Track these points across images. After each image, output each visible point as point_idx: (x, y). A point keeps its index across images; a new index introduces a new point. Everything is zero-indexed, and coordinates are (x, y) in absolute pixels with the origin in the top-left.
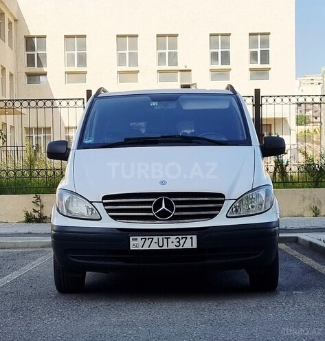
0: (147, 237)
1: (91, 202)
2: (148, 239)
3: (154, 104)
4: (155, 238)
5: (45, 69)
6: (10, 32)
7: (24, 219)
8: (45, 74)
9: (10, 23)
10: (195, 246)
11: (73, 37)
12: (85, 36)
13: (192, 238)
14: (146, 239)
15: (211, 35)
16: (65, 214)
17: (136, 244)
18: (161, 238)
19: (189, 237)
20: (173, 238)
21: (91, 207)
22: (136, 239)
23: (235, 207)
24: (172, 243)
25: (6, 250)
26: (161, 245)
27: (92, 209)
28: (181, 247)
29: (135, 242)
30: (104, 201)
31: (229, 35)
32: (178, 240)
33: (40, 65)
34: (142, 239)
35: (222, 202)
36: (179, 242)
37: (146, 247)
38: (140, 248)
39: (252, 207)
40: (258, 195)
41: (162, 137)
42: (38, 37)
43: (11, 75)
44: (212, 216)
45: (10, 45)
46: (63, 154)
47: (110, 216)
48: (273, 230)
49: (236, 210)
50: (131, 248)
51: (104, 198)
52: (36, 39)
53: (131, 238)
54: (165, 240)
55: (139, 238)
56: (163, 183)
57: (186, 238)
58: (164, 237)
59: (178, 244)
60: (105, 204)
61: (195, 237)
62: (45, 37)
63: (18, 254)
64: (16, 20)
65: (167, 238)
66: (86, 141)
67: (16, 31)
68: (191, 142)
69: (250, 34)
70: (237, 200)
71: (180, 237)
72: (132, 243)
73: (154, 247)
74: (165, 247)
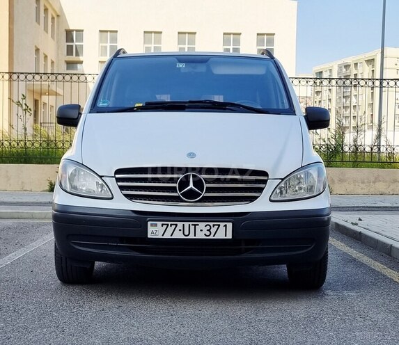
0: (170, 223)
1: (101, 177)
2: (171, 225)
3: (181, 66)
4: (180, 225)
5: (81, 58)
6: (53, 26)
7: (48, 188)
8: (81, 62)
9: (53, 18)
10: (229, 236)
11: (106, 31)
12: (116, 32)
13: (225, 226)
14: (168, 225)
15: (224, 34)
16: (68, 190)
17: (156, 231)
18: (186, 224)
19: (222, 224)
20: (202, 225)
21: (101, 182)
22: (156, 225)
23: (281, 188)
24: (201, 231)
25: (22, 221)
26: (186, 233)
27: (102, 186)
28: (211, 237)
29: (154, 229)
30: (117, 176)
31: (240, 34)
32: (208, 228)
33: (77, 54)
34: (162, 225)
35: (265, 182)
36: (209, 230)
37: (167, 236)
38: (160, 236)
39: (301, 189)
40: (308, 175)
41: (190, 102)
42: (77, 31)
43: (52, 62)
44: (252, 199)
45: (52, 36)
46: (74, 119)
47: (124, 195)
48: (326, 218)
49: (281, 193)
50: (149, 236)
51: (118, 172)
52: (75, 32)
53: (149, 223)
54: (192, 228)
55: (159, 224)
56: (192, 155)
57: (219, 226)
58: (191, 223)
59: (208, 233)
60: (118, 180)
61: (230, 225)
62: (82, 31)
63: (33, 226)
64: (58, 16)
65: (195, 225)
66: (100, 104)
67: (58, 26)
68: (225, 109)
69: (258, 34)
70: (282, 179)
71: (211, 224)
72: (150, 229)
73: (178, 235)
74: (192, 236)
